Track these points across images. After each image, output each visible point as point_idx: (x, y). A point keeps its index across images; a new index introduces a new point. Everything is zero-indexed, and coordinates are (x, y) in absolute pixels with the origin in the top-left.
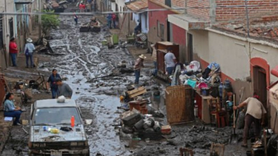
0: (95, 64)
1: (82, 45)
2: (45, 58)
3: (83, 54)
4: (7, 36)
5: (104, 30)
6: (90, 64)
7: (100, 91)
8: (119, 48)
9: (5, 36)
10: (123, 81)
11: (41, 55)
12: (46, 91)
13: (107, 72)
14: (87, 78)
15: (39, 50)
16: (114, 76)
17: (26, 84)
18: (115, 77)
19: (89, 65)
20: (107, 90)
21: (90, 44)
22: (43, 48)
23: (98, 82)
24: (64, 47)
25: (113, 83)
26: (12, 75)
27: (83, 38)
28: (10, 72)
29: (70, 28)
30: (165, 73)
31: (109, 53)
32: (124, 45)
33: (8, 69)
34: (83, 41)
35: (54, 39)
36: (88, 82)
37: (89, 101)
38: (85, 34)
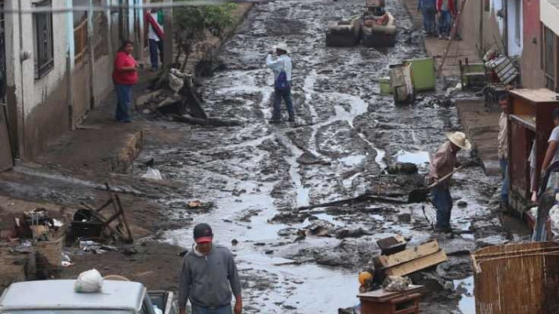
0: (327, 159)
1: (315, 90)
2: (169, 132)
3: (304, 122)
4: (24, 58)
5: (409, 43)
6: (314, 157)
7: (303, 252)
8: (430, 105)
9: (12, 59)
10: (395, 219)
11: (161, 123)
12: (127, 246)
13: (354, 187)
14: (280, 205)
15: (153, 106)
16: (373, 201)
17: (57, 223)
18: (373, 207)
19: (306, 161)
20: (329, 248)
21: (341, 90)
22: (169, 100)
23: (311, 219)
24: (251, 96)
25: (360, 225)
26: (25, 188)
27: (329, 67)
28: (24, 180)
29: (303, 31)
30: (530, 195)
31: (390, 120)
32: (451, 92)
33: (17, 169)
34: (323, 77)
35: (230, 70)
36: (276, 219)
37: (254, 287)
38: (342, 53)
